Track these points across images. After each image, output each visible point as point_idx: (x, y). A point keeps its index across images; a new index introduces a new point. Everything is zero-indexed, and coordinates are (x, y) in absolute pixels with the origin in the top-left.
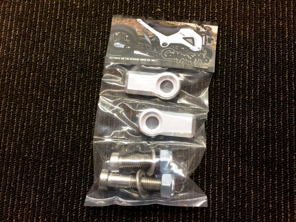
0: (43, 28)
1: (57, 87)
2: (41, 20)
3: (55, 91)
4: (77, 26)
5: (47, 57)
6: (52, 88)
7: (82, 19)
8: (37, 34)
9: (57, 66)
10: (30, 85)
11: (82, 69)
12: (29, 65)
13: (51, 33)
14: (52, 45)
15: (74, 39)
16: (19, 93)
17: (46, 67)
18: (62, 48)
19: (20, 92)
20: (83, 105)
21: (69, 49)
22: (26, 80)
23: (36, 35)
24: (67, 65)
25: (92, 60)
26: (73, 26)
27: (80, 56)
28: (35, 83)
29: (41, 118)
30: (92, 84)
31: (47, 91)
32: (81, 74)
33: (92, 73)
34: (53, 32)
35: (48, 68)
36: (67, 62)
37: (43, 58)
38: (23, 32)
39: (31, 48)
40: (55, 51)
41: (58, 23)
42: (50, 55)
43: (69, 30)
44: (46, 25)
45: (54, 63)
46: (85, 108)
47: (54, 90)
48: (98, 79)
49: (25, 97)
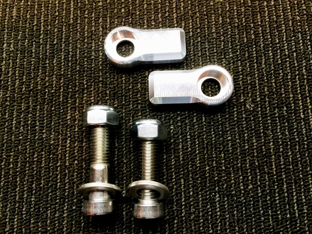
0: (51, 39)
1: (80, 124)
2: (46, 26)
3: (77, 129)
4: (101, 32)
5: (60, 79)
6: (71, 126)
7: (108, 21)
8: (43, 48)
9: (76, 92)
10: (38, 124)
11: (114, 94)
12: (34, 94)
13: (63, 45)
14: (66, 62)
15: (98, 51)
16: (21, 138)
17: (59, 96)
18: (81, 66)
19: (22, 136)
20: (122, 148)
21: (93, 65)
22: (31, 117)
23: (41, 48)
24: (92, 89)
25: (129, 80)
26: (95, 32)
27: (110, 74)
28: (45, 121)
29: (57, 175)
30: (133, 115)
31: (64, 132)
32: (115, 101)
33: (130, 98)
34: (66, 43)
35: (63, 96)
36: (92, 85)
37: (54, 82)
38: (21, 45)
39: (35, 68)
40: (72, 70)
41: (73, 28)
42: (64, 76)
43: (90, 38)
44: (54, 33)
45: (71, 88)
46: (126, 153)
47: (75, 129)
48: (141, 107)
49: (31, 143)
